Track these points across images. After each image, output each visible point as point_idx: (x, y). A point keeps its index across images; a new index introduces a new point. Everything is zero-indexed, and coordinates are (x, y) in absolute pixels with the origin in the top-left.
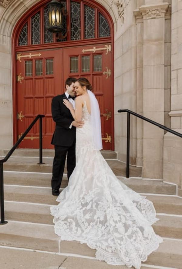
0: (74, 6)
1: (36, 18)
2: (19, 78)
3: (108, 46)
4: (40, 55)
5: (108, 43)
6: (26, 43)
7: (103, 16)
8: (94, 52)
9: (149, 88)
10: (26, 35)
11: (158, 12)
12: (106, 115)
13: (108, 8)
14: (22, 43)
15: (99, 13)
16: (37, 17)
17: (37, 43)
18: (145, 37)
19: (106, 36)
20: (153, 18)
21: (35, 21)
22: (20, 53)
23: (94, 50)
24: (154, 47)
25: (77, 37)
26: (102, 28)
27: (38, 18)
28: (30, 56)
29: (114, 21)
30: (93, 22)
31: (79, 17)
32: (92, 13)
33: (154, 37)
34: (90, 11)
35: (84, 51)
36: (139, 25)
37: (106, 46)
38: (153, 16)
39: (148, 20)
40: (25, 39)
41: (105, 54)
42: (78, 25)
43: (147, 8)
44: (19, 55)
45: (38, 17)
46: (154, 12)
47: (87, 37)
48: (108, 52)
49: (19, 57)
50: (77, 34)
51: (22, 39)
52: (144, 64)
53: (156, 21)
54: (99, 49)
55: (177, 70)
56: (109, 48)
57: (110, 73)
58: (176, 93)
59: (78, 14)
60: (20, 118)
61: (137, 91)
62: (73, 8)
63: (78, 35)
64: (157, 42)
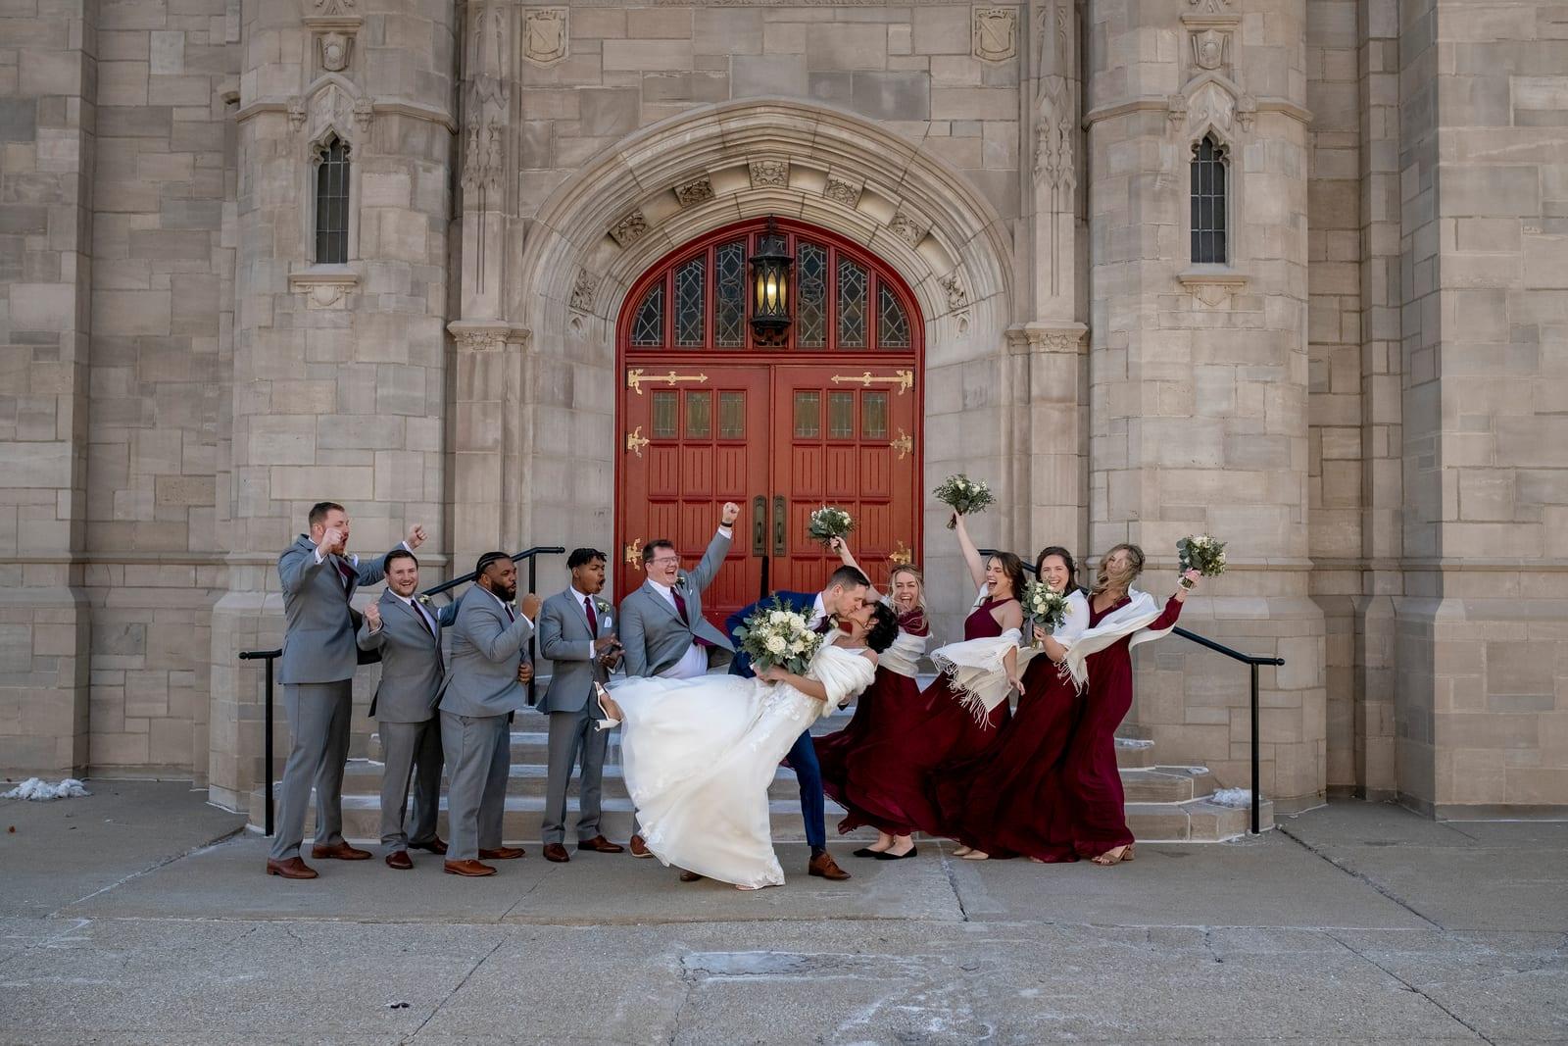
0: (806, 255)
1: (690, 272)
2: (633, 441)
3: (906, 374)
4: (703, 378)
5: (905, 365)
6: (654, 339)
7: (889, 291)
8: (867, 385)
9: (1045, 503)
10: (656, 316)
11: (1065, 342)
12: (899, 556)
13: (911, 281)
14: (642, 339)
15: (881, 283)
16: (693, 268)
17: (690, 344)
18: (1035, 391)
19: (897, 344)
20: (1054, 352)
21: (685, 279)
22: (638, 368)
23: (867, 379)
24: (1055, 415)
25: (816, 339)
26: (886, 324)
27: (696, 271)
28: (672, 378)
29: (927, 316)
30: (860, 302)
31: (823, 285)
32: (858, 279)
33: (1056, 391)
34: (852, 273)
35: (836, 379)
36: (1019, 360)
37: (899, 372)
38: (1054, 348)
39: (1044, 356)
40: (654, 328)
41: (897, 395)
42: (818, 307)
43: (1043, 330)
44: (635, 373)
45: (698, 269)
46: (1057, 341)
47: (843, 341)
48: (906, 387)
49: (635, 379)
50: (816, 329)
51: (643, 327)
52: (1035, 450)
53: (1061, 359)
54: (880, 379)
55: (1108, 470)
56: (906, 379)
57: (909, 445)
58: (1105, 518)
59: (818, 277)
60: (632, 558)
61: (1012, 507)
62: (805, 258)
63: (818, 334)
64: (1062, 405)
